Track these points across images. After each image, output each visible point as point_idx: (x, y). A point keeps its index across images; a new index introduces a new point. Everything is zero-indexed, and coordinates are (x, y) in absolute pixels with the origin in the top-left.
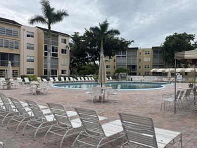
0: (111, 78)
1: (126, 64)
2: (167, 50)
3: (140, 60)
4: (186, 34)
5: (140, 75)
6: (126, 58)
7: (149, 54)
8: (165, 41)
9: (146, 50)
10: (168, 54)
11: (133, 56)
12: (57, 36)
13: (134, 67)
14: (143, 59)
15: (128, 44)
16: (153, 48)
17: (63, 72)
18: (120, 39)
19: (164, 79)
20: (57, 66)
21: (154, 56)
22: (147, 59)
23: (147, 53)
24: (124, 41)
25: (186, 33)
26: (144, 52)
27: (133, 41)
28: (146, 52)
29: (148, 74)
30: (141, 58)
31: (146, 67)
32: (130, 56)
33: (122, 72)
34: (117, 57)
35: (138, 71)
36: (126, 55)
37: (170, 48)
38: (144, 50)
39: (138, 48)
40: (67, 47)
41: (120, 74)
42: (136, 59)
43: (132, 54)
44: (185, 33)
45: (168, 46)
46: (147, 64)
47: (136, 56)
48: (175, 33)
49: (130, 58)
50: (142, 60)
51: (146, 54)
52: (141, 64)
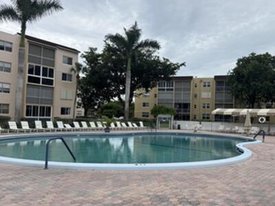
0: (141, 123)
1: (174, 102)
2: (238, 80)
3: (196, 96)
4: (270, 55)
5: (195, 119)
6: (174, 92)
7: (209, 86)
8: (236, 66)
9: (204, 81)
10: (240, 86)
11: (185, 89)
12: (54, 51)
13: (186, 106)
14: (200, 94)
15: (175, 69)
16: (215, 77)
17: (64, 111)
18: (162, 60)
19: (237, 128)
20: (51, 102)
21: (217, 89)
22: (207, 95)
23: (207, 84)
24: (168, 63)
25: (269, 53)
26: (202, 84)
27: (183, 64)
28: (205, 83)
29: (208, 118)
30: (198, 93)
31: (204, 107)
32: (180, 89)
33: (163, 113)
34: (159, 90)
35: (192, 113)
36: (174, 88)
37: (243, 76)
38: (201, 80)
39: (192, 77)
40: (72, 69)
41: (159, 116)
42: (190, 94)
43: (183, 85)
44: (267, 53)
45: (241, 74)
46: (206, 102)
47: (190, 90)
48: (252, 54)
49: (179, 92)
50: (198, 96)
51: (205, 86)
52: (197, 102)
